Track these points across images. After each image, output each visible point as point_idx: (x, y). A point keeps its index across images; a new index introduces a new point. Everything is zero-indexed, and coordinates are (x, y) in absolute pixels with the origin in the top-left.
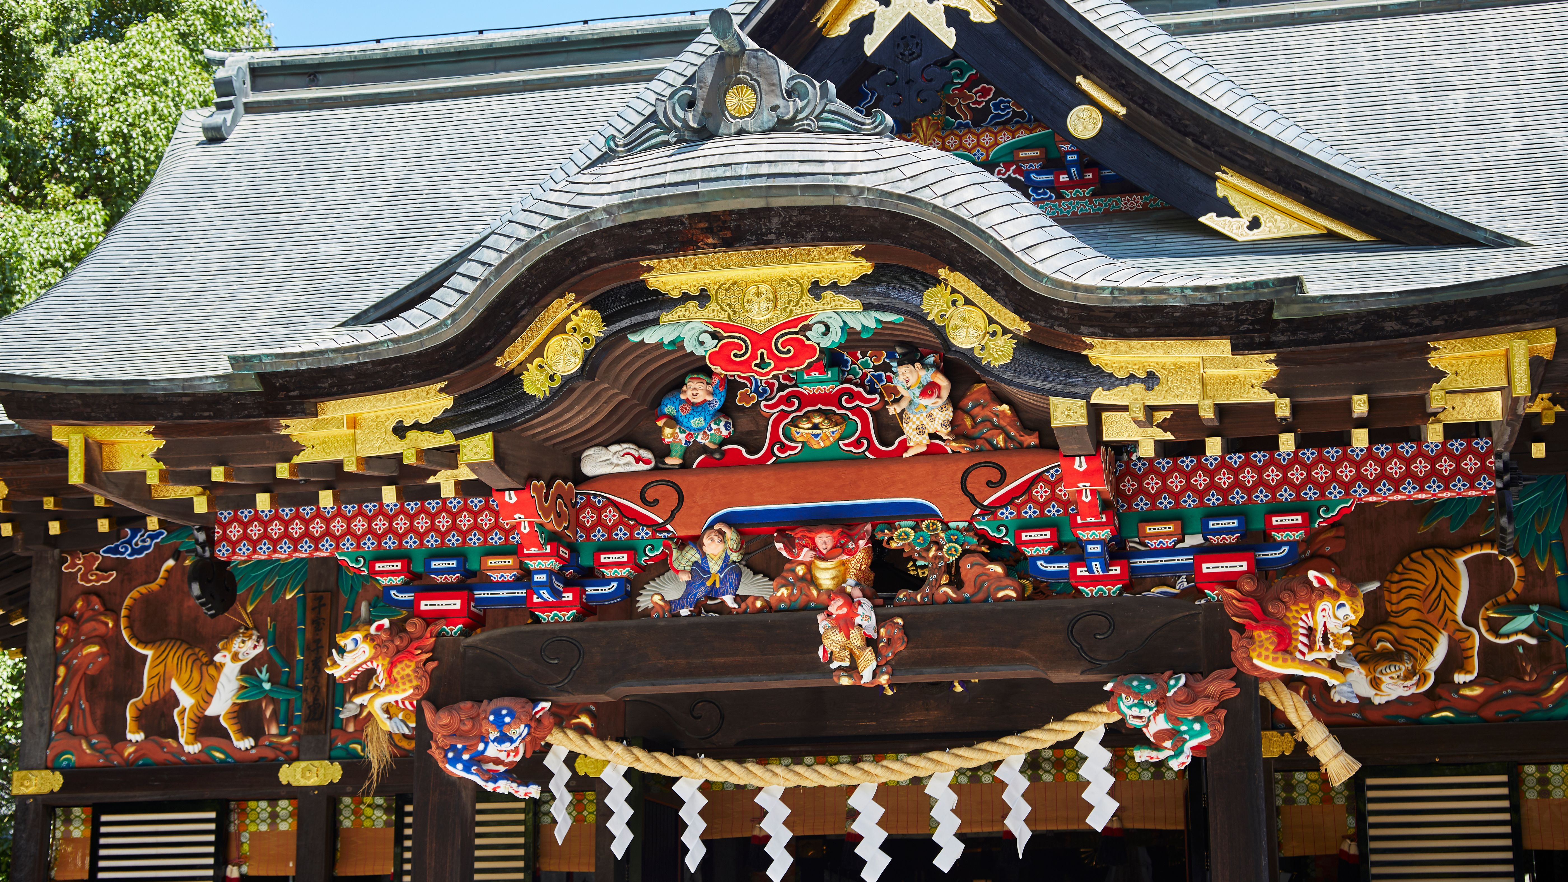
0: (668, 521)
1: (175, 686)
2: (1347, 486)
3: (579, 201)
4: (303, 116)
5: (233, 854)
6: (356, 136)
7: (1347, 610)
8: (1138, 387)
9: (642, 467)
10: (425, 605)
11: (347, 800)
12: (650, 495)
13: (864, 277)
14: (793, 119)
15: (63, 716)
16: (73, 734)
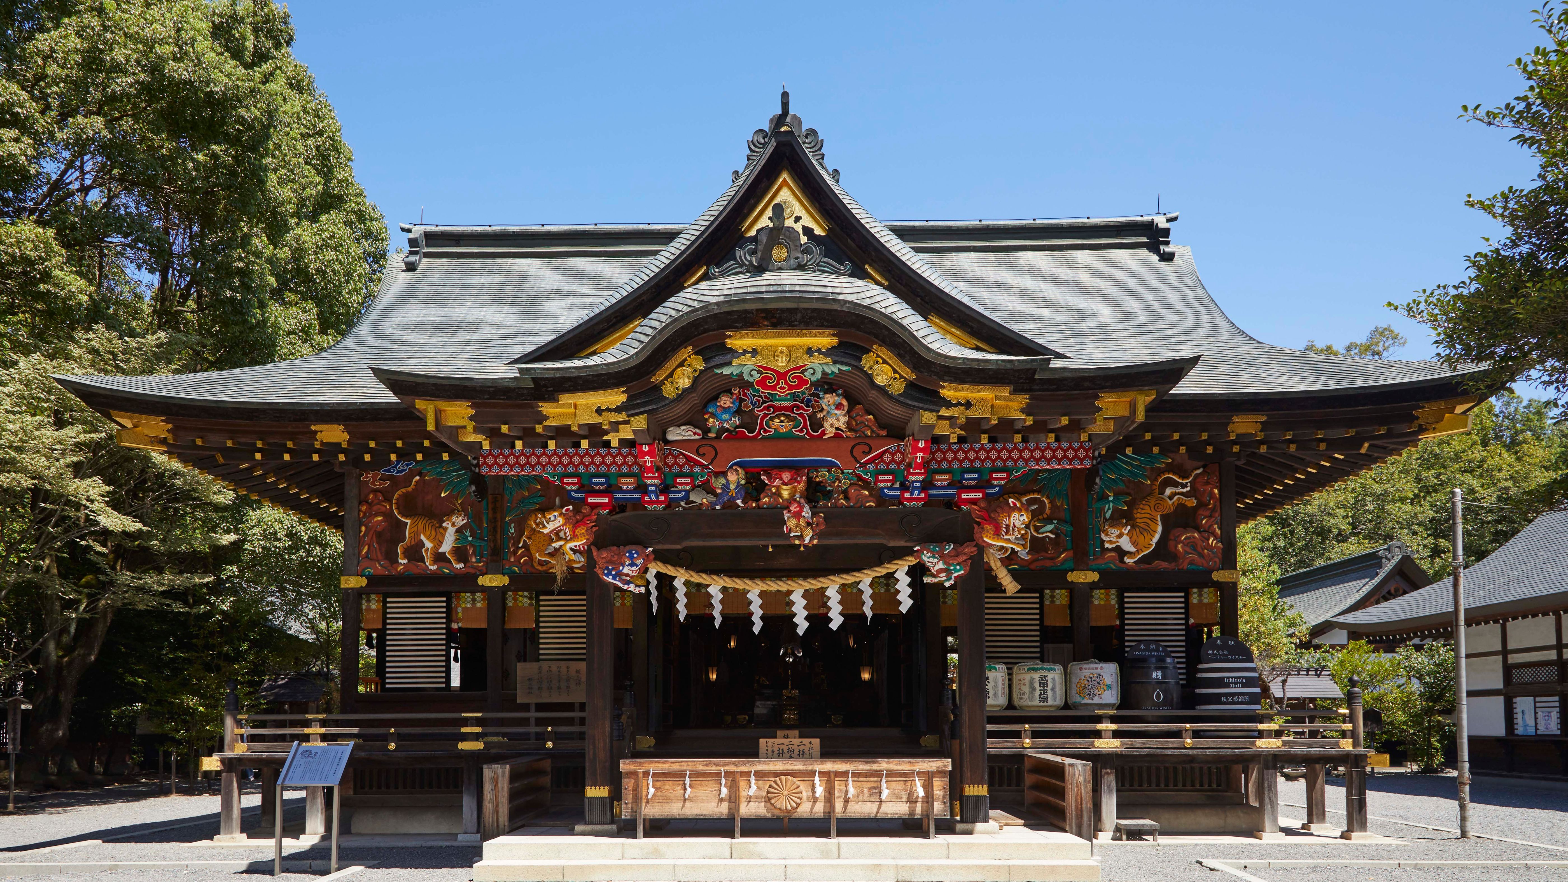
0: (710, 464)
1: (422, 537)
2: (1026, 461)
3: (702, 298)
4: (455, 261)
5: (454, 618)
6: (485, 273)
7: (1025, 517)
8: (962, 408)
9: (697, 437)
10: (590, 500)
11: (510, 593)
12: (701, 451)
13: (833, 347)
14: (805, 265)
15: (365, 550)
16: (371, 559)
